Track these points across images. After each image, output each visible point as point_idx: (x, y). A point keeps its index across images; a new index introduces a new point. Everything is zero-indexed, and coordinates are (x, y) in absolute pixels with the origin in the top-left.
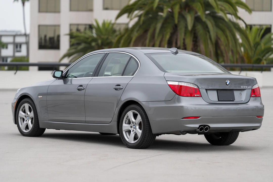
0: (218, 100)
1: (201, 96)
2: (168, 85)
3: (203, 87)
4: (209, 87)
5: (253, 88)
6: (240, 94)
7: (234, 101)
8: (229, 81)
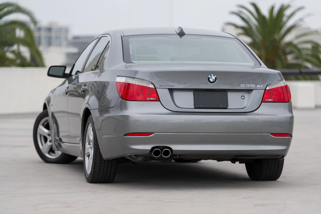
0: (193, 107)
1: (158, 100)
2: (116, 82)
3: (164, 86)
4: (174, 86)
5: (267, 88)
6: (242, 97)
7: (226, 108)
8: (214, 76)
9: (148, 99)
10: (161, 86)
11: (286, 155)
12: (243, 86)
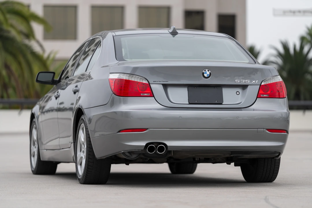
0: (188, 103)
1: (152, 95)
2: (109, 79)
3: (158, 82)
4: (168, 81)
5: (263, 84)
6: (237, 93)
7: (221, 104)
8: (208, 71)
9: (142, 95)
10: (155, 82)
11: (282, 153)
12: (238, 81)
